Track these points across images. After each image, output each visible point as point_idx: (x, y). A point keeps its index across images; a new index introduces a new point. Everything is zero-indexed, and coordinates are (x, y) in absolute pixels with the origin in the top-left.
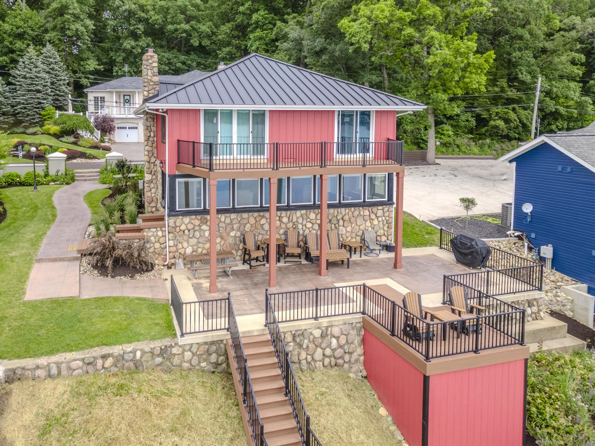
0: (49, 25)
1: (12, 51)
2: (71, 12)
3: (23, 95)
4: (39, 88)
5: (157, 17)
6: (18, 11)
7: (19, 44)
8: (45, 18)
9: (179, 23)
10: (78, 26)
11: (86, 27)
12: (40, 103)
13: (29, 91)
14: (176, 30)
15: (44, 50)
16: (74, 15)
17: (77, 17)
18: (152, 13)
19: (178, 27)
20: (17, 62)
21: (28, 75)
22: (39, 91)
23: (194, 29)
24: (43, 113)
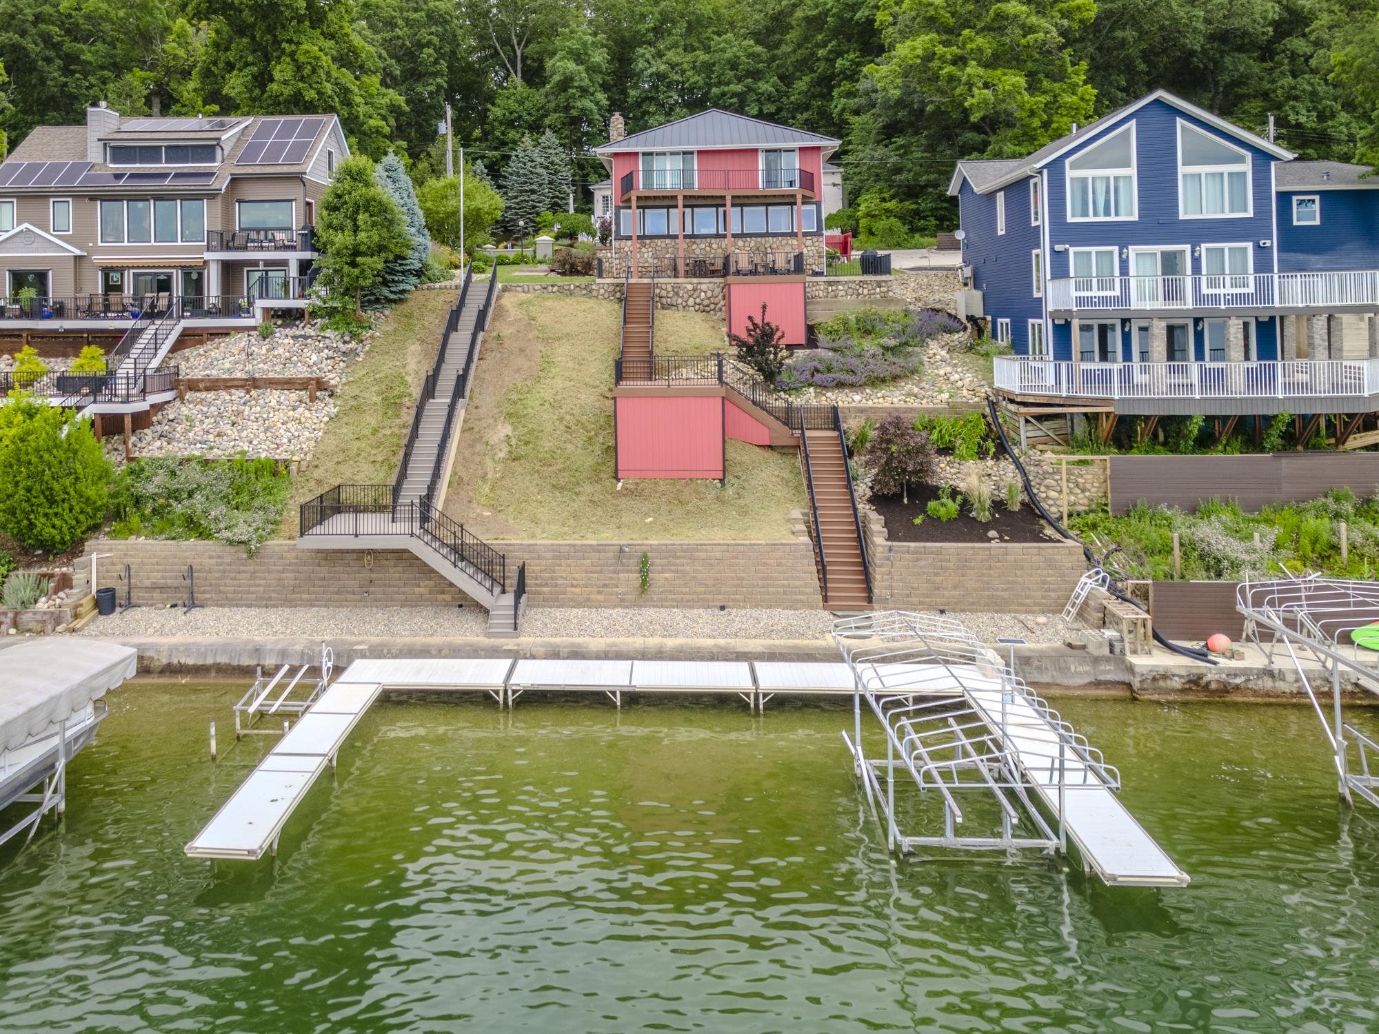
0: (552, 105)
1: (504, 144)
2: (576, 84)
3: (516, 197)
4: (534, 187)
5: (696, 78)
6: (512, 90)
7: (512, 134)
8: (546, 96)
9: (728, 84)
10: (587, 103)
11: (597, 104)
12: (534, 207)
13: (521, 191)
14: (724, 94)
15: (543, 139)
16: (580, 87)
17: (584, 91)
18: (689, 73)
19: (726, 89)
20: (509, 157)
21: (522, 171)
22: (533, 192)
23: (750, 89)
24: (537, 219)
